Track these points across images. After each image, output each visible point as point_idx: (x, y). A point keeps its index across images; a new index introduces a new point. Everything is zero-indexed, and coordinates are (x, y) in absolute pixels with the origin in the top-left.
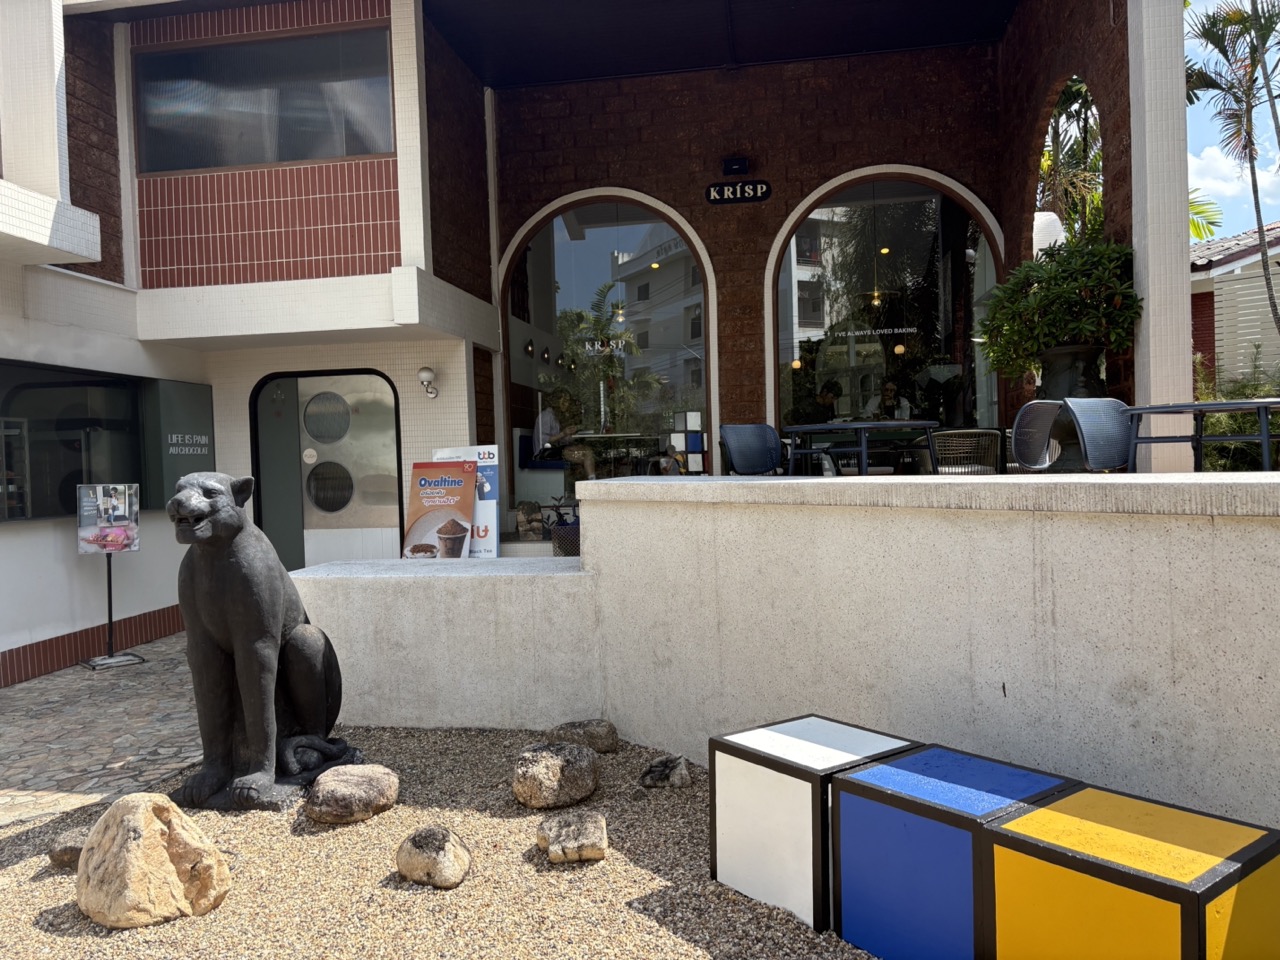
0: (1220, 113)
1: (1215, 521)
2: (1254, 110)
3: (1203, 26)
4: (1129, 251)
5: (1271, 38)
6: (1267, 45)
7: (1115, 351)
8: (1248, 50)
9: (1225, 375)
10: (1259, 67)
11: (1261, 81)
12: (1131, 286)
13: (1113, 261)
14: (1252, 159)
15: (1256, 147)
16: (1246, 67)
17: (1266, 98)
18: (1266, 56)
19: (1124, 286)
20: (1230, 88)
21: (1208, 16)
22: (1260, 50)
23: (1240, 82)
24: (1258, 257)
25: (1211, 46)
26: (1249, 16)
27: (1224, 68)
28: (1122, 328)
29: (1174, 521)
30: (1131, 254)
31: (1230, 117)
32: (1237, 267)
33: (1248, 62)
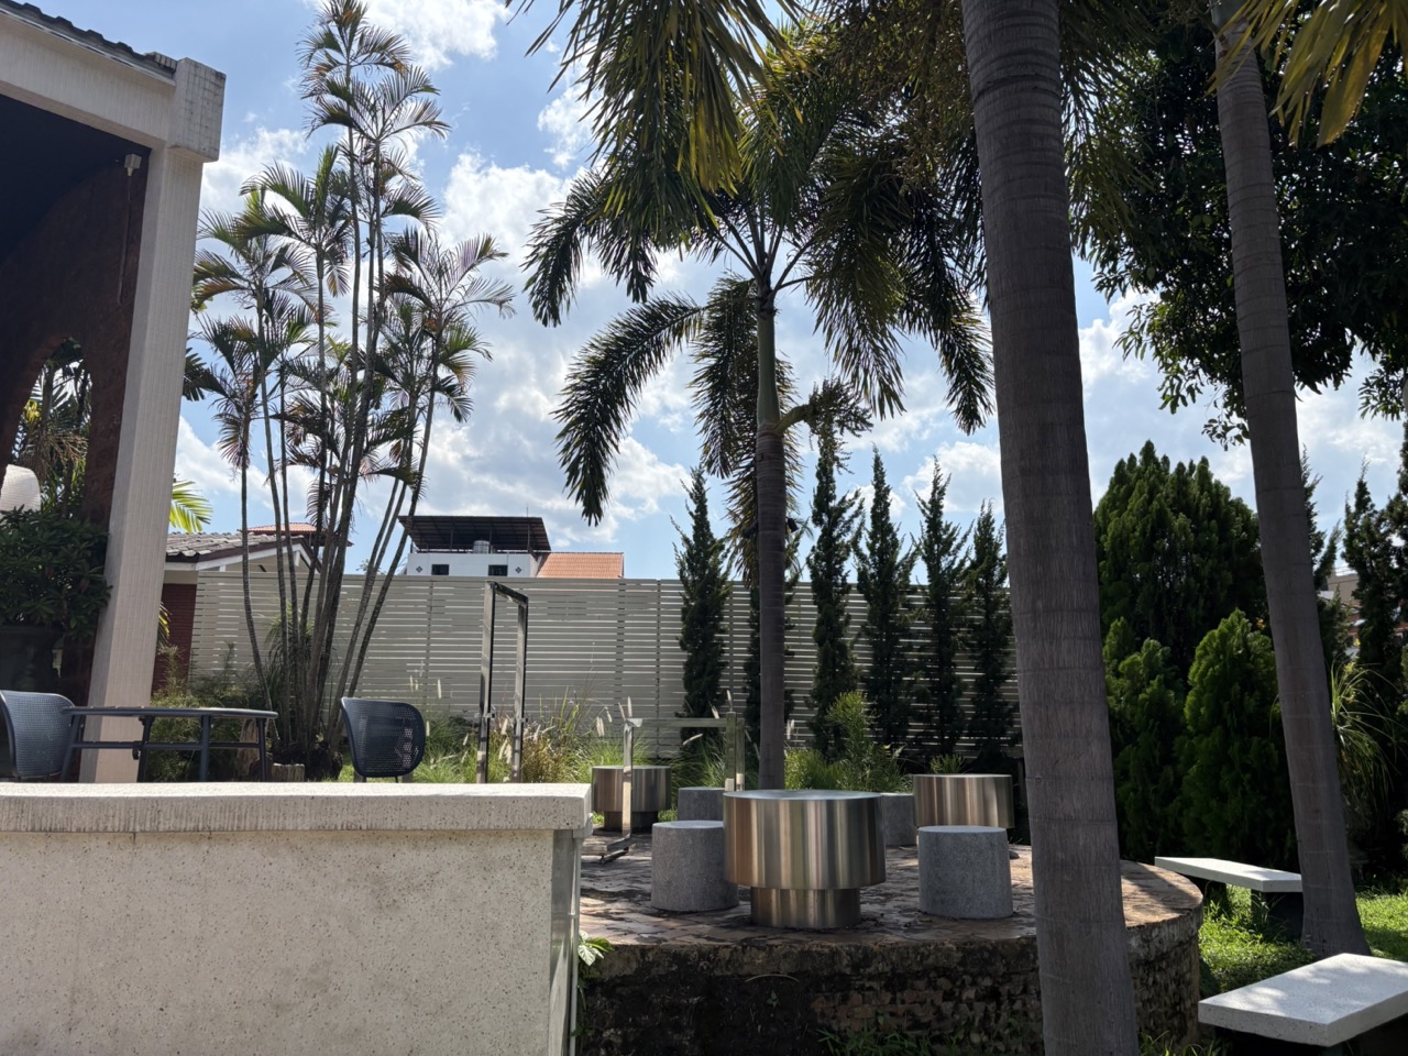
0: (221, 415)
1: (137, 838)
2: (252, 423)
3: (215, 331)
4: (103, 533)
5: (273, 364)
6: (269, 368)
7: (73, 639)
8: (251, 367)
9: (197, 672)
10: (260, 386)
11: (259, 399)
12: (101, 572)
13: (85, 541)
14: (245, 467)
15: (250, 456)
16: (249, 381)
17: (262, 415)
18: (267, 378)
19: (94, 570)
20: (234, 395)
21: (220, 324)
22: (262, 370)
23: (242, 394)
24: (239, 559)
25: (219, 353)
26: (256, 338)
27: (230, 378)
28: (86, 615)
29: (94, 840)
30: (106, 538)
31: (228, 421)
32: (223, 565)
33: (251, 377)
